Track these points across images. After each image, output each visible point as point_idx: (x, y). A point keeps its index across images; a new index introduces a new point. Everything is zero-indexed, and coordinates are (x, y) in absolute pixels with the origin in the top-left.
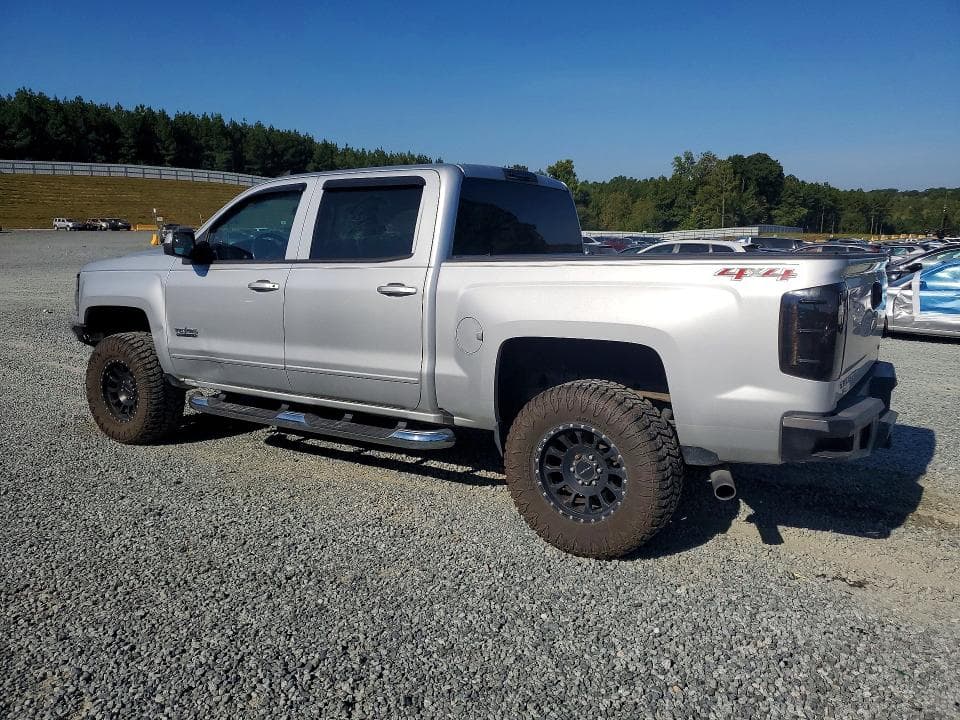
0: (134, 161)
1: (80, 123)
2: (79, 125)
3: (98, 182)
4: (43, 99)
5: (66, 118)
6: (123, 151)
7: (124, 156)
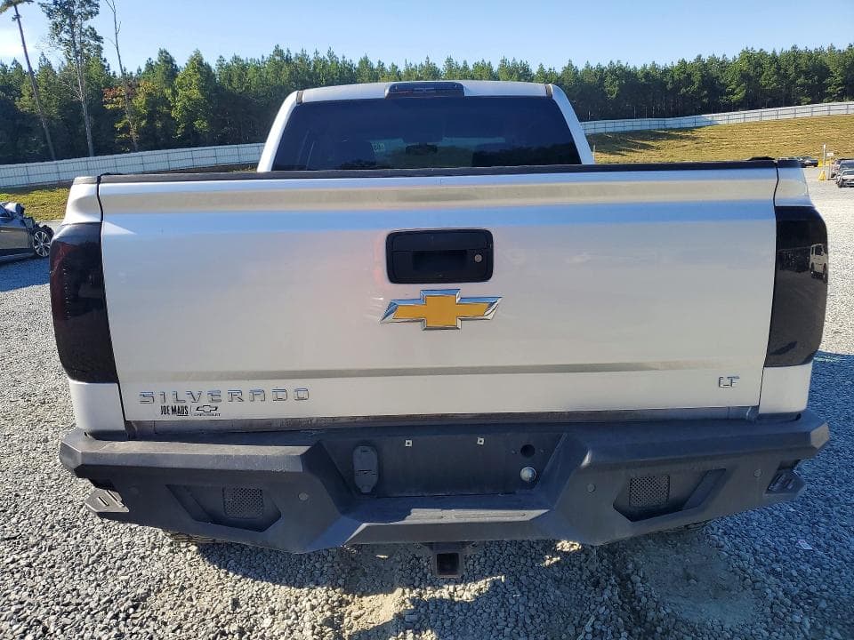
0: (840, 98)
1: (791, 70)
2: (789, 72)
3: (800, 124)
4: (762, 54)
5: (779, 68)
6: (830, 90)
7: (830, 95)
